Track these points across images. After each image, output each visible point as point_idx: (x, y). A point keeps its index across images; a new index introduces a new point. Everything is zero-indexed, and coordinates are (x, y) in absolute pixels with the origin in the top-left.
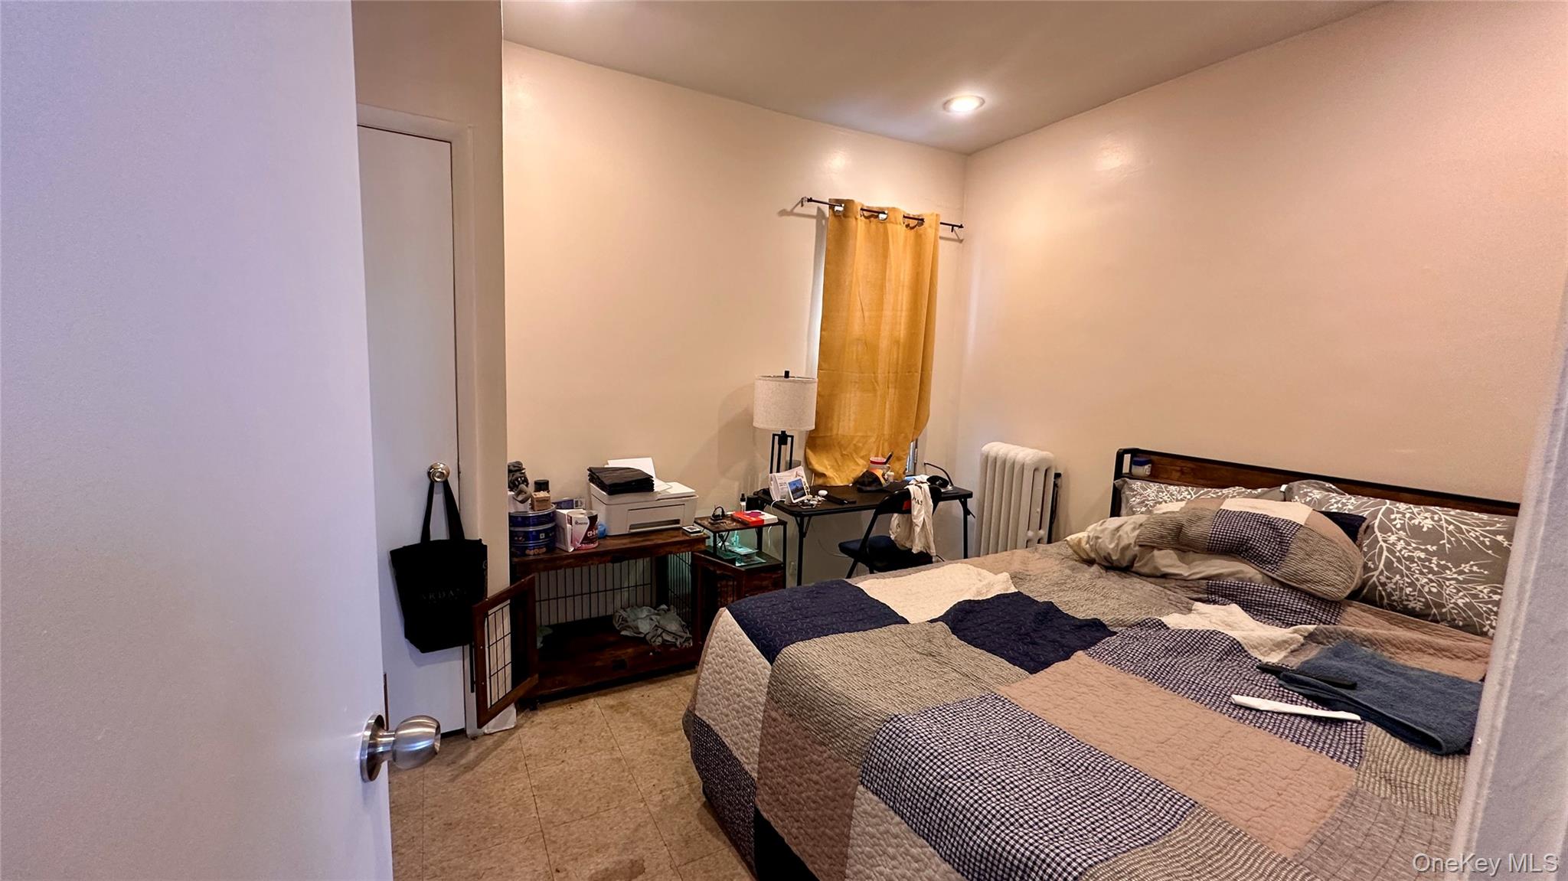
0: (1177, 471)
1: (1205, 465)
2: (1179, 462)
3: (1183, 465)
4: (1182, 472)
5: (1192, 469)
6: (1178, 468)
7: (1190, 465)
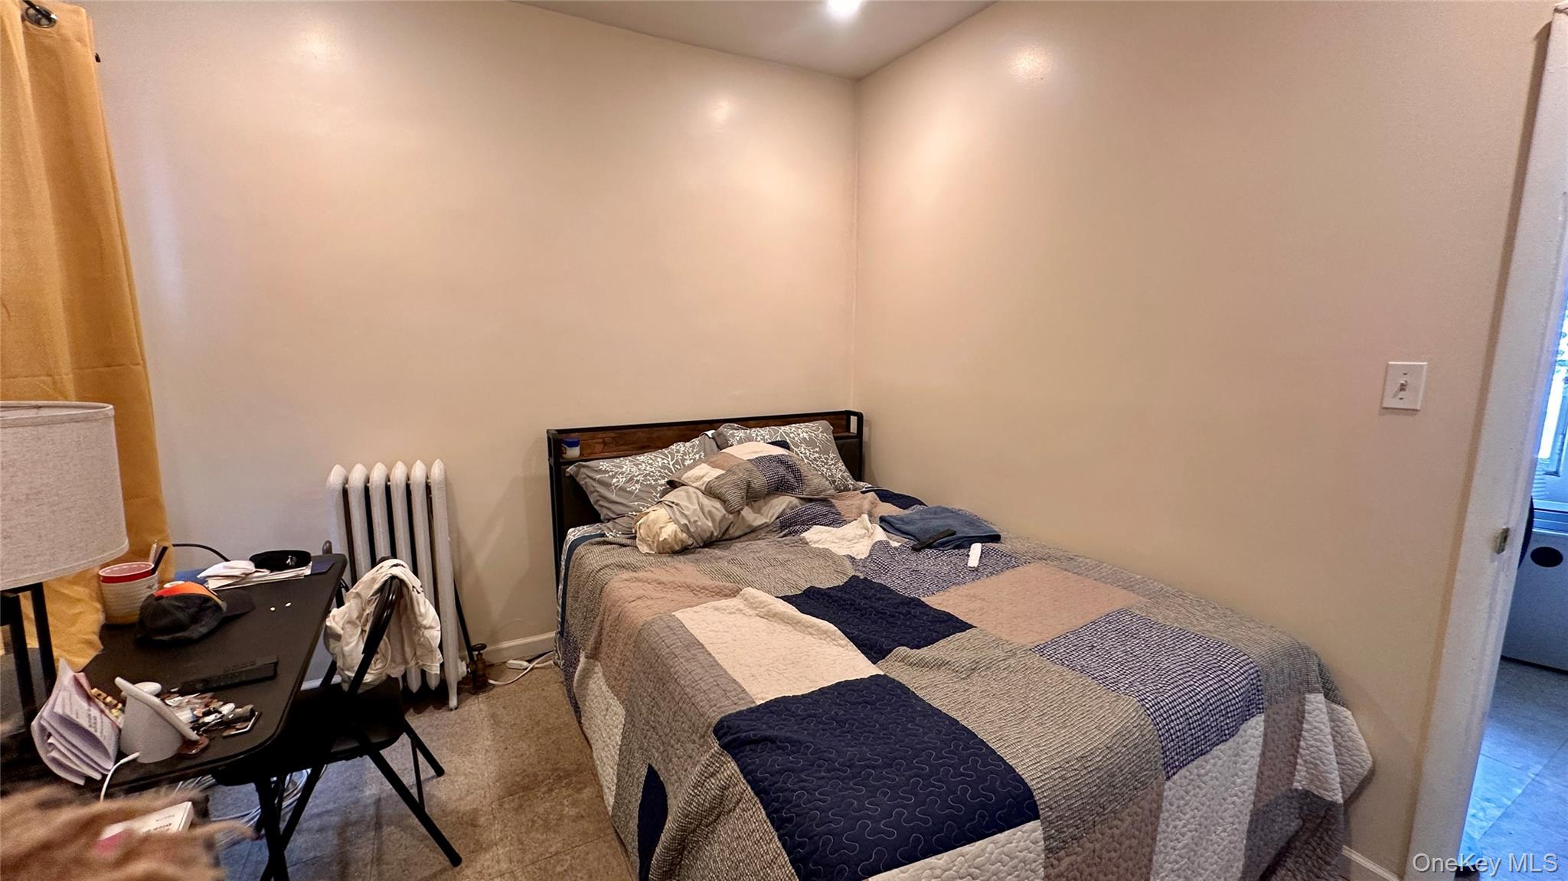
0: (600, 443)
1: (627, 431)
2: (600, 434)
3: (605, 435)
4: (605, 443)
5: (614, 438)
6: (601, 440)
7: (611, 434)
